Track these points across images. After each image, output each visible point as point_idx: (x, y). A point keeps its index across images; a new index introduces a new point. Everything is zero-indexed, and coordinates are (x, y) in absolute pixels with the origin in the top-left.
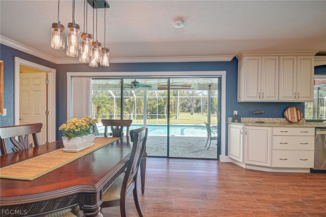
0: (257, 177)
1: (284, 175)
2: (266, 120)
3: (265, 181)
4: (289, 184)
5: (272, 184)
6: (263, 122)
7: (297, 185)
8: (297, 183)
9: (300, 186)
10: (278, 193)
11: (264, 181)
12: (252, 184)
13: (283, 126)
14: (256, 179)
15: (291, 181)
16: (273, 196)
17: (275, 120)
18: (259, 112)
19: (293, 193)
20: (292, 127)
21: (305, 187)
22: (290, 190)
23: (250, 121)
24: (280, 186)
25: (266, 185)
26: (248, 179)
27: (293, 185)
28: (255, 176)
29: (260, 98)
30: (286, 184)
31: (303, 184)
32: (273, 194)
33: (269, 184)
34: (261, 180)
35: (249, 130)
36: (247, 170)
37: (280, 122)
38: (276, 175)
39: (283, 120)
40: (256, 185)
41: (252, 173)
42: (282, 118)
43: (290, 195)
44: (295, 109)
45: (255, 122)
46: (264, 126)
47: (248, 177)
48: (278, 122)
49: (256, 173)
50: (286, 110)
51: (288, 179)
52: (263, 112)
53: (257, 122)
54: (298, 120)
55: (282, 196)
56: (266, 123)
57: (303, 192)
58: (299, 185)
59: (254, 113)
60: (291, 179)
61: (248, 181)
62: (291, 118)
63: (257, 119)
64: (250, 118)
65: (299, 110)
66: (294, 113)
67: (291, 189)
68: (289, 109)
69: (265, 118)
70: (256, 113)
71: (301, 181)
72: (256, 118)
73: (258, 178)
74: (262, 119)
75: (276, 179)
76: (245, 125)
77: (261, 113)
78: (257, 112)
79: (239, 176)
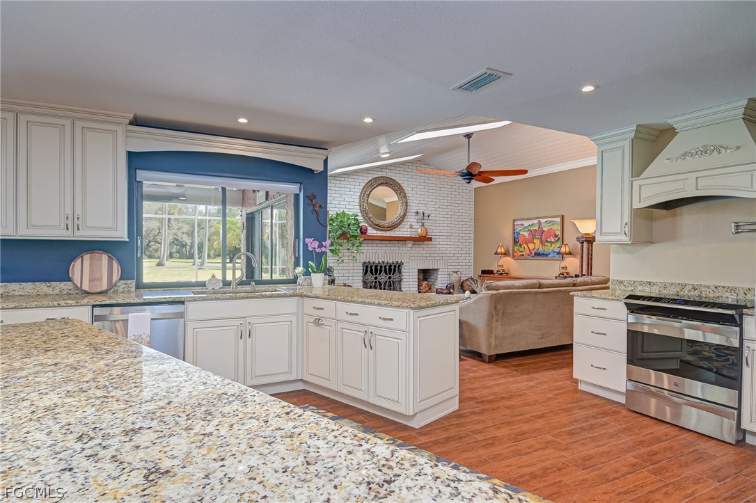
50: (76, 261)
62: (91, 282)
68: (86, 258)
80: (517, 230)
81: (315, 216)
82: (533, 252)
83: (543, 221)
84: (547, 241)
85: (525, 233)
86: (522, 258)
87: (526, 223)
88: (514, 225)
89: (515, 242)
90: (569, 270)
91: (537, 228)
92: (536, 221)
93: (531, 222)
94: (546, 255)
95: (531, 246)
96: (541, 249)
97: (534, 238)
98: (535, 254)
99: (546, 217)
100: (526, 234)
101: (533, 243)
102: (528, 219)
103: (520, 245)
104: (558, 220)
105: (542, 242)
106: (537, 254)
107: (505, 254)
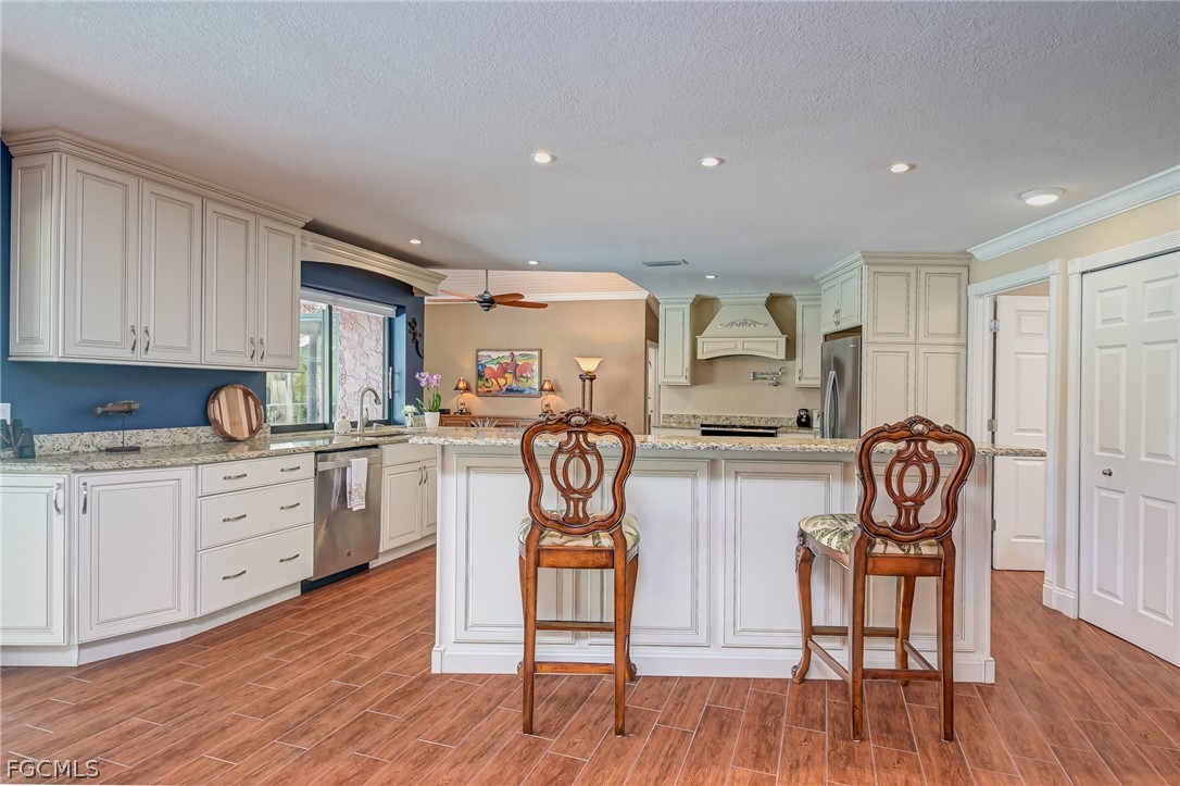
0: (156, 678)
1: (240, 632)
2: (146, 437)
3: (197, 677)
4: (274, 652)
5: (226, 677)
6: (136, 449)
7: (295, 645)
8: (294, 640)
9: (307, 645)
10: (269, 694)
11: (191, 679)
12: (160, 711)
13: (233, 458)
14: (160, 687)
15: (274, 641)
16: (264, 713)
17: (179, 435)
18: (120, 409)
19: (306, 673)
20: (258, 457)
21: (317, 641)
22: (291, 669)
23: (75, 448)
24: (256, 672)
25: (213, 690)
26: (128, 700)
27: (286, 652)
28: (148, 678)
29: (133, 348)
30: (267, 655)
31: (308, 634)
32: (257, 706)
33: (219, 680)
34: (178, 681)
35: (98, 489)
36: (88, 670)
37: (194, 441)
38: (215, 640)
39: (203, 433)
40: (180, 709)
41: (122, 671)
42: (202, 428)
43: (303, 685)
44: (240, 393)
45: (100, 451)
46: (168, 464)
47: (122, 692)
48: (188, 442)
49: (140, 665)
50: (214, 398)
51: (261, 638)
52: (136, 406)
53: (110, 450)
54: (252, 432)
55: (287, 698)
56: (147, 448)
57: (326, 657)
58: (302, 642)
59: (99, 410)
60: (268, 634)
61: (134, 710)
62: (232, 424)
63: (105, 439)
64: (75, 435)
65: (253, 397)
66: (238, 409)
67: (291, 664)
68: (222, 396)
69: (141, 432)
70: (105, 413)
71: (299, 629)
72: (106, 433)
73: (166, 680)
74: (131, 437)
75: (225, 655)
76: (76, 471)
77: (129, 412)
78: (110, 407)
79: (80, 709)
80: (482, 362)
81: (414, 345)
82: (504, 388)
83: (515, 353)
84: (522, 376)
85: (493, 366)
86: (488, 394)
87: (495, 355)
88: (477, 356)
89: (480, 376)
90: (552, 408)
91: (509, 361)
92: (508, 353)
93: (501, 354)
94: (521, 392)
95: (502, 381)
96: (514, 385)
97: (506, 371)
98: (507, 390)
99: (522, 350)
100: (495, 367)
101: (504, 377)
102: (497, 350)
103: (487, 380)
104: (536, 353)
105: (515, 377)
106: (510, 391)
107: (467, 389)
